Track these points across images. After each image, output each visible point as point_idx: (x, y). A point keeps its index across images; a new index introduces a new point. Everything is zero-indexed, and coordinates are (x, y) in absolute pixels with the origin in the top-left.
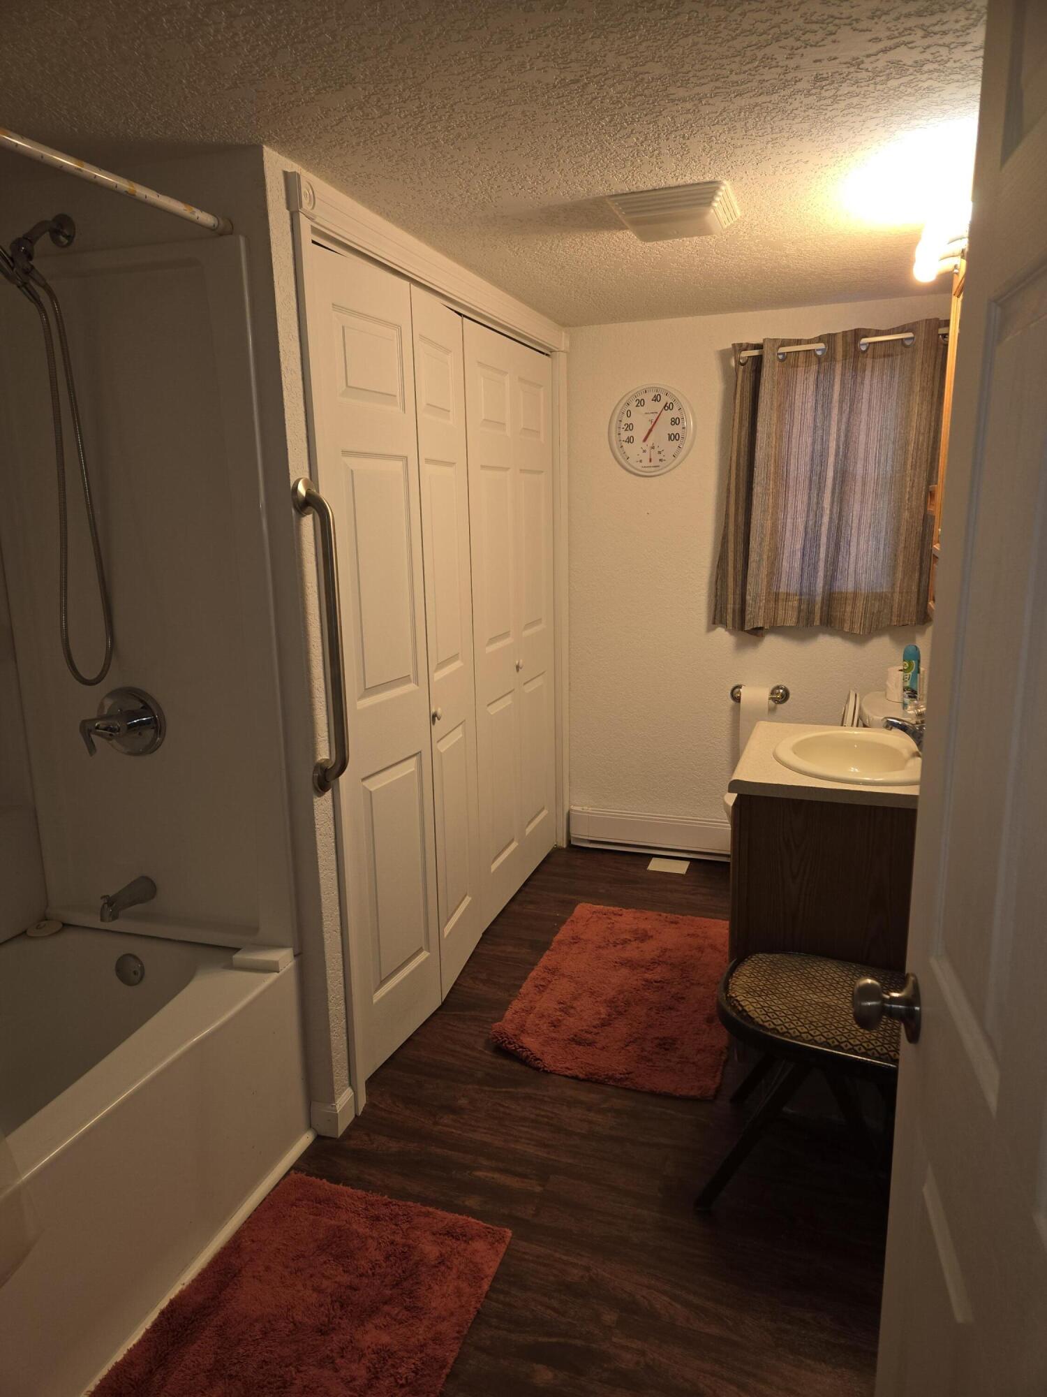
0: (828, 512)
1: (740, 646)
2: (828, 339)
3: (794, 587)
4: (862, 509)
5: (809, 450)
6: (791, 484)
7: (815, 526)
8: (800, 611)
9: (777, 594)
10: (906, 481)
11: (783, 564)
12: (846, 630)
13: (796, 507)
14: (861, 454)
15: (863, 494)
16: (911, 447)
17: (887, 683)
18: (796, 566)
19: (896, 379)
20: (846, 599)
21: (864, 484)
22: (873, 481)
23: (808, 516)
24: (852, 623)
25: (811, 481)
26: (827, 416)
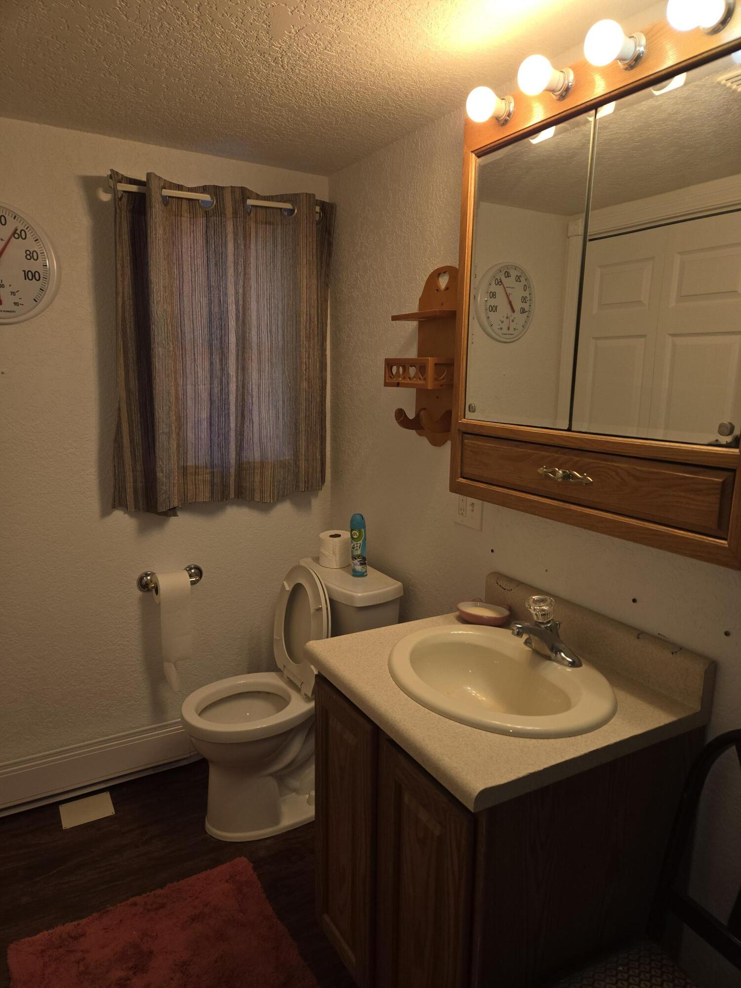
0: (234, 379)
1: (143, 529)
2: (216, 191)
3: (203, 460)
4: (260, 378)
5: (205, 311)
6: (188, 347)
7: (221, 394)
8: (212, 484)
9: (185, 468)
10: (300, 351)
11: (188, 434)
12: (257, 500)
13: (196, 373)
14: (254, 322)
15: (260, 362)
16: (303, 318)
17: (322, 550)
18: (203, 436)
19: (279, 247)
20: (254, 469)
21: (260, 353)
22: (267, 350)
23: (211, 383)
24: (262, 492)
25: (211, 346)
26: (222, 275)
